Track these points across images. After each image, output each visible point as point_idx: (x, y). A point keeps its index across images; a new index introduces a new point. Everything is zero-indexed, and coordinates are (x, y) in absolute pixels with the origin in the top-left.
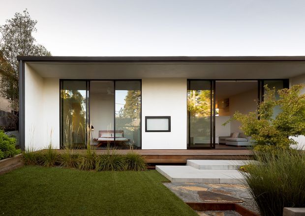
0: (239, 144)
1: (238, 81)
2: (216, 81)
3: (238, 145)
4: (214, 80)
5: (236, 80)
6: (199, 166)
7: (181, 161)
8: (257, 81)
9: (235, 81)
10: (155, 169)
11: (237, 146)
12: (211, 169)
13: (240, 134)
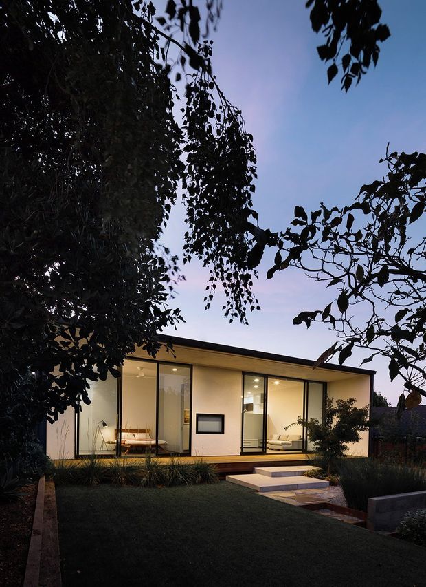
2: (269, 378)
6: (272, 473)
7: (248, 469)
8: (303, 382)
10: (225, 479)
12: (281, 476)
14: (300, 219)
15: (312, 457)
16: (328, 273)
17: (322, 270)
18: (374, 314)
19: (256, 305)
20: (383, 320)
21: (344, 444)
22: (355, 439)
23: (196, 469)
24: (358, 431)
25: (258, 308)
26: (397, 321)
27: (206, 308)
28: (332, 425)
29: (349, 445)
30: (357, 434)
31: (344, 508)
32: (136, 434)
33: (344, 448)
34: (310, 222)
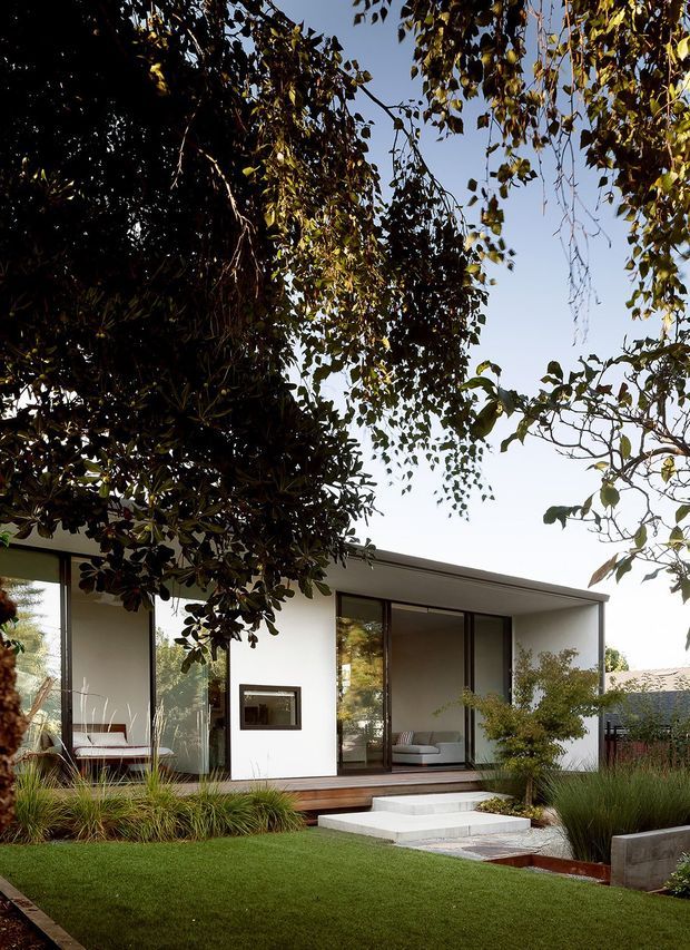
0: (426, 759)
1: (430, 610)
2: (393, 606)
3: (424, 762)
4: (390, 602)
5: (428, 607)
6: (413, 807)
7: (361, 801)
8: (462, 615)
9: (424, 610)
10: (316, 824)
11: (420, 765)
12: (432, 812)
13: (414, 735)
14: (553, 376)
15: (487, 775)
16: (587, 450)
17: (579, 445)
18: (649, 511)
19: (489, 494)
20: (659, 518)
21: (556, 741)
22: (577, 732)
23: (256, 802)
24: (581, 716)
25: (492, 498)
26: (678, 519)
27: (403, 492)
28: (532, 705)
29: (565, 744)
30: (580, 723)
31: (568, 861)
32: (93, 735)
33: (558, 751)
34: (566, 381)
